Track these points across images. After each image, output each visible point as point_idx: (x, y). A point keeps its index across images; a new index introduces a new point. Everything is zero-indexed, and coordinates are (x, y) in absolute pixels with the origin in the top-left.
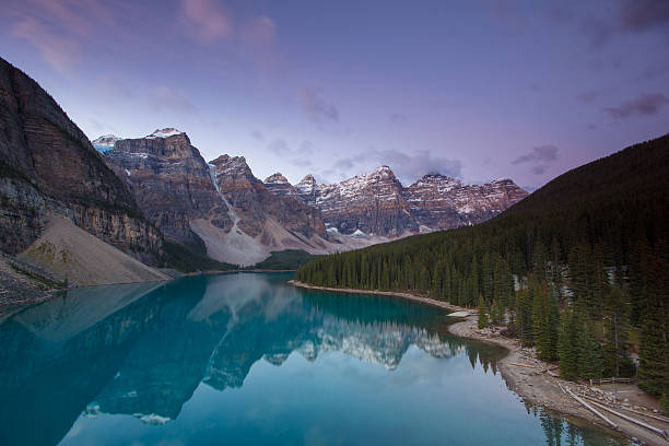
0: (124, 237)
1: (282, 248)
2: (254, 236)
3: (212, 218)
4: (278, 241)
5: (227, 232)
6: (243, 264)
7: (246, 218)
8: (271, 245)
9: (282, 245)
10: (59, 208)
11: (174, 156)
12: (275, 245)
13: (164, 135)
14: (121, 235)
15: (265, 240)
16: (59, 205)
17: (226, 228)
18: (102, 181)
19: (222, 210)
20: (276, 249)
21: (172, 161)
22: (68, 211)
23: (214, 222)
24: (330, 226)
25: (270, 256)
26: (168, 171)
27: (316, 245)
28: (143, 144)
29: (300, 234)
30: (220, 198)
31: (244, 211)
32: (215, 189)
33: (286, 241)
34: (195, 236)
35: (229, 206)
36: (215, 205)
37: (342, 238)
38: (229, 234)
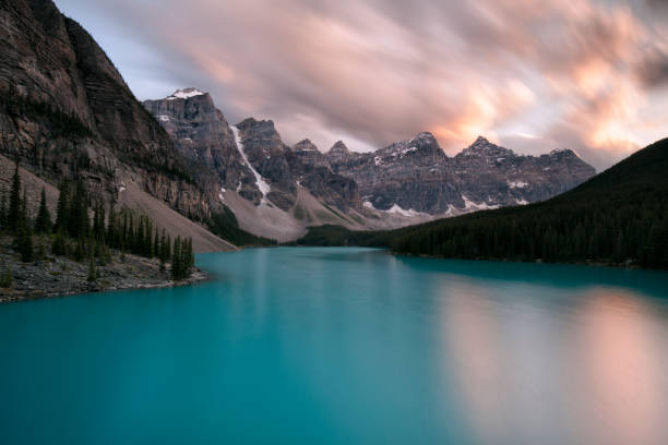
0: (182, 205)
1: (318, 223)
2: (286, 209)
3: (239, 188)
4: (313, 215)
5: (257, 204)
6: (280, 239)
7: (277, 190)
8: (306, 218)
9: (317, 220)
11: (198, 119)
12: (310, 220)
13: (184, 96)
14: (180, 202)
15: (299, 215)
16: (126, 169)
17: (254, 201)
18: (160, 143)
19: (249, 180)
20: (313, 224)
21: (196, 125)
22: (133, 175)
23: (241, 193)
24: (364, 201)
25: (307, 231)
26: (192, 137)
27: (353, 221)
28: (164, 105)
29: (335, 208)
30: (246, 166)
31: (273, 181)
32: (240, 156)
33: (321, 215)
34: (226, 209)
35: (258, 176)
36: (242, 174)
37: (378, 213)
38: (259, 207)
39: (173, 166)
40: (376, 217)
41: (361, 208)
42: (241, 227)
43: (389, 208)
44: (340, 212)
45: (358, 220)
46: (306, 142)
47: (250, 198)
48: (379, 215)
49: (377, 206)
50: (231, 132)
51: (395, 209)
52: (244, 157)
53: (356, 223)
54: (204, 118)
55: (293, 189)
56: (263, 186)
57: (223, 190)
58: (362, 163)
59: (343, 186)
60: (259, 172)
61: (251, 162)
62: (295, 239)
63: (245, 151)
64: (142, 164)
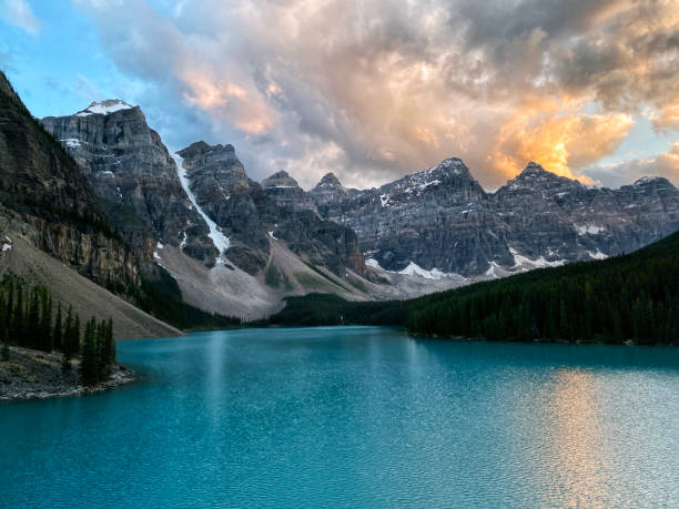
0: (98, 268)
1: (301, 291)
2: (253, 272)
3: (183, 243)
4: (293, 280)
5: (211, 265)
6: (245, 317)
7: (240, 244)
8: (282, 285)
9: (299, 286)
10: (14, 221)
11: (122, 144)
12: (289, 287)
13: (103, 111)
14: (95, 265)
15: (272, 279)
16: (13, 216)
17: (207, 260)
18: (66, 179)
19: (199, 230)
20: (292, 294)
21: (119, 152)
22: (25, 226)
23: (187, 250)
24: (367, 257)
25: (284, 304)
26: (113, 169)
27: (351, 287)
28: (73, 124)
29: (324, 269)
30: (194, 211)
31: (235, 231)
32: (185, 196)
33: (305, 280)
34: (164, 274)
35: (212, 225)
36: (188, 222)
37: (387, 275)
38: (213, 270)
39: (86, 211)
40: (384, 281)
41: (362, 270)
42: (185, 300)
43: (403, 267)
44: (332, 275)
45: (359, 286)
46: (282, 175)
47: (201, 258)
48: (389, 278)
49: (386, 265)
50: (171, 161)
51: (412, 269)
52: (192, 197)
53: (355, 290)
54: (131, 142)
55: (264, 244)
56: (220, 240)
57: (160, 246)
58: (362, 203)
59: (336, 237)
60: (213, 219)
61: (200, 204)
62: (267, 317)
63: (192, 189)
64: (37, 210)
